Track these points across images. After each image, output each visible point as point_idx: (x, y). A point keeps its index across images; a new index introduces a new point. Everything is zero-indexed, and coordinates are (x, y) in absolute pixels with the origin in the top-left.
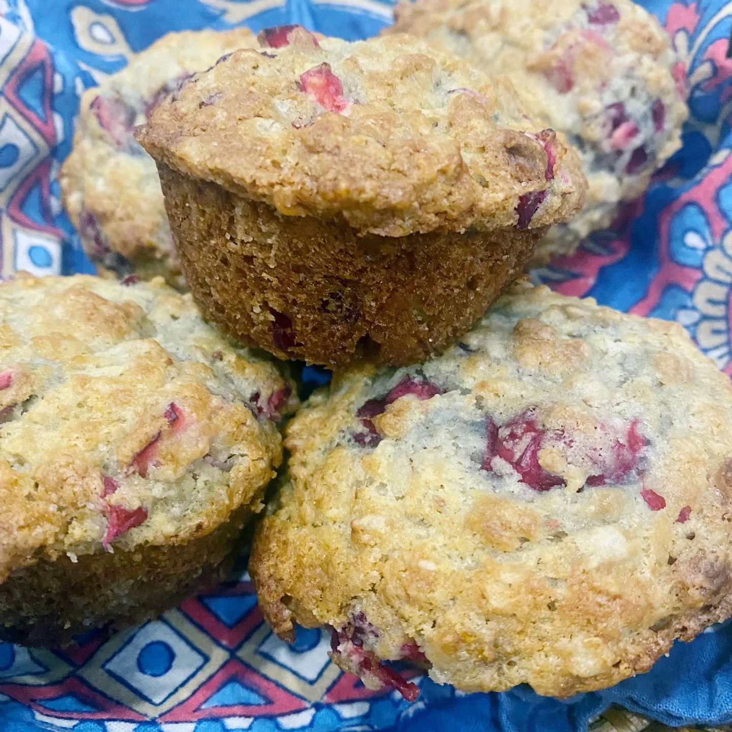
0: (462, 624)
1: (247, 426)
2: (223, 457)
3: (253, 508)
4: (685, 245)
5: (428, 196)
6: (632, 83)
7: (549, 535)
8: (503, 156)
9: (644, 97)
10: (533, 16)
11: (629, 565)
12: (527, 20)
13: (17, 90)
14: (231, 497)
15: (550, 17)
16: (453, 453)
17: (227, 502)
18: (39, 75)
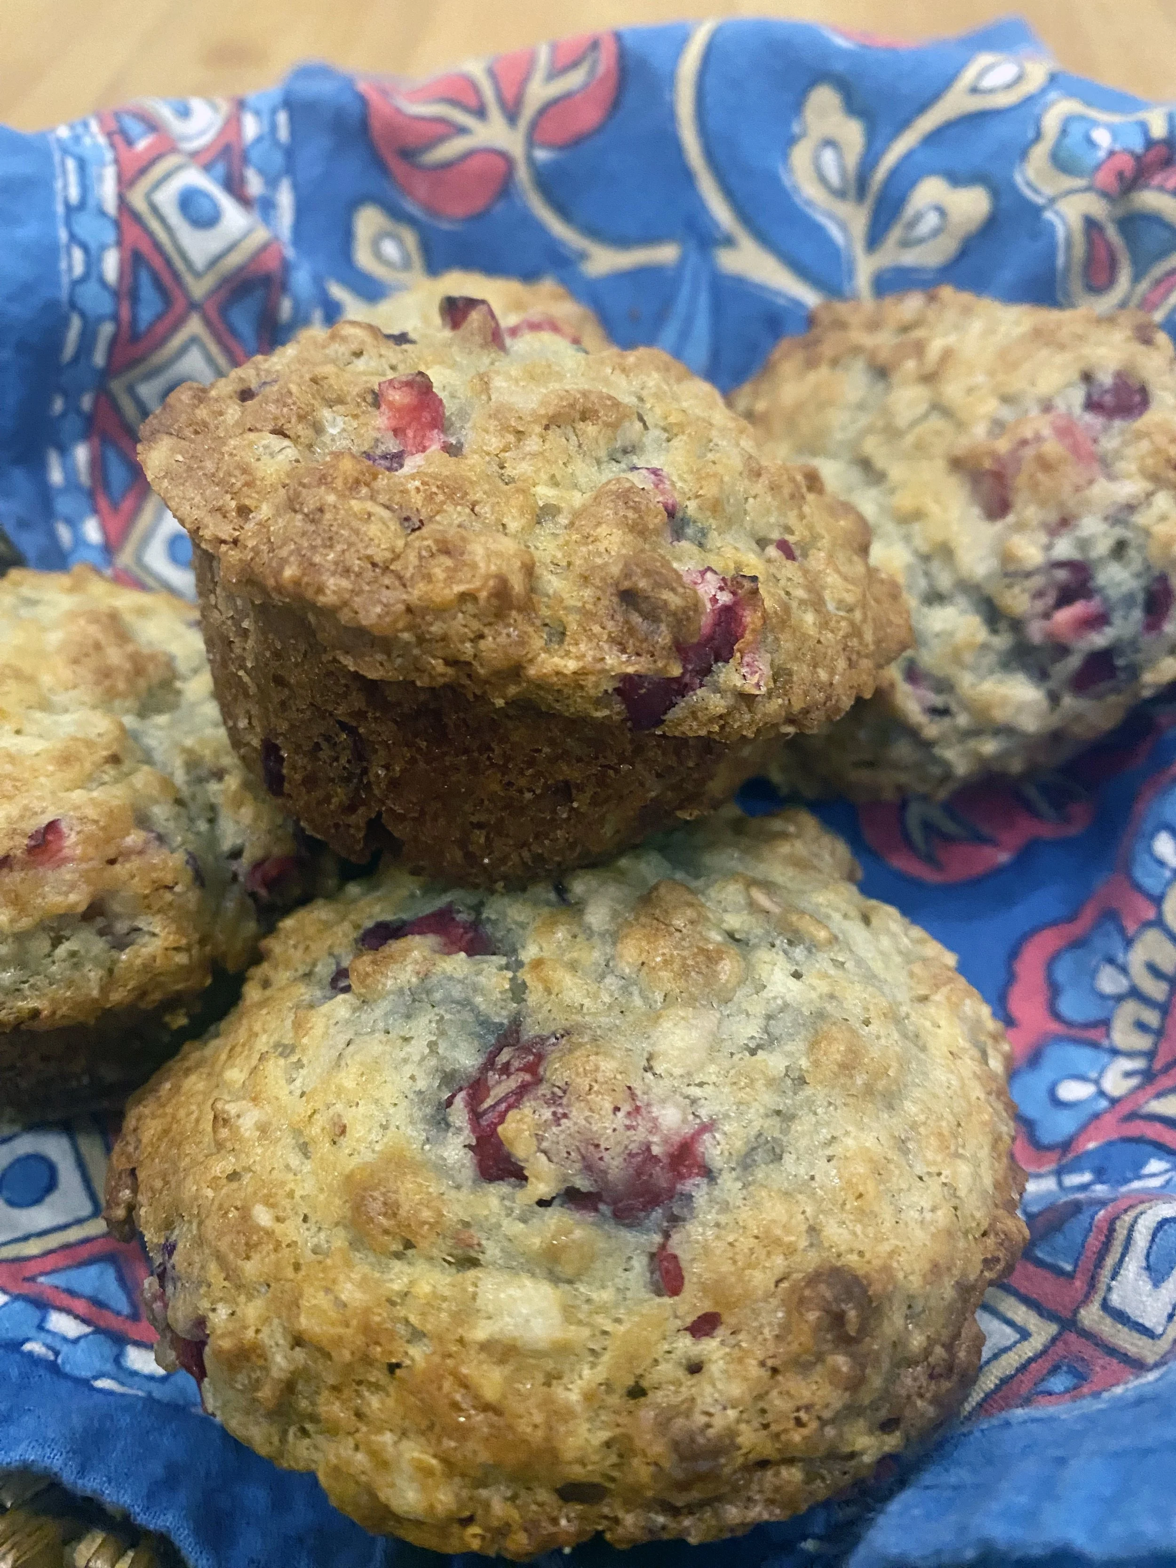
0: (258, 1331)
1: (174, 894)
2: (121, 927)
3: (167, 1018)
4: (1150, 851)
5: (436, 628)
6: (1119, 532)
7: (450, 1255)
8: (610, 600)
9: (1137, 565)
10: (991, 373)
11: (550, 1365)
12: (980, 378)
13: (224, 310)
14: (105, 989)
15: (1017, 383)
16: (417, 1058)
17: (95, 993)
18: (259, 293)
